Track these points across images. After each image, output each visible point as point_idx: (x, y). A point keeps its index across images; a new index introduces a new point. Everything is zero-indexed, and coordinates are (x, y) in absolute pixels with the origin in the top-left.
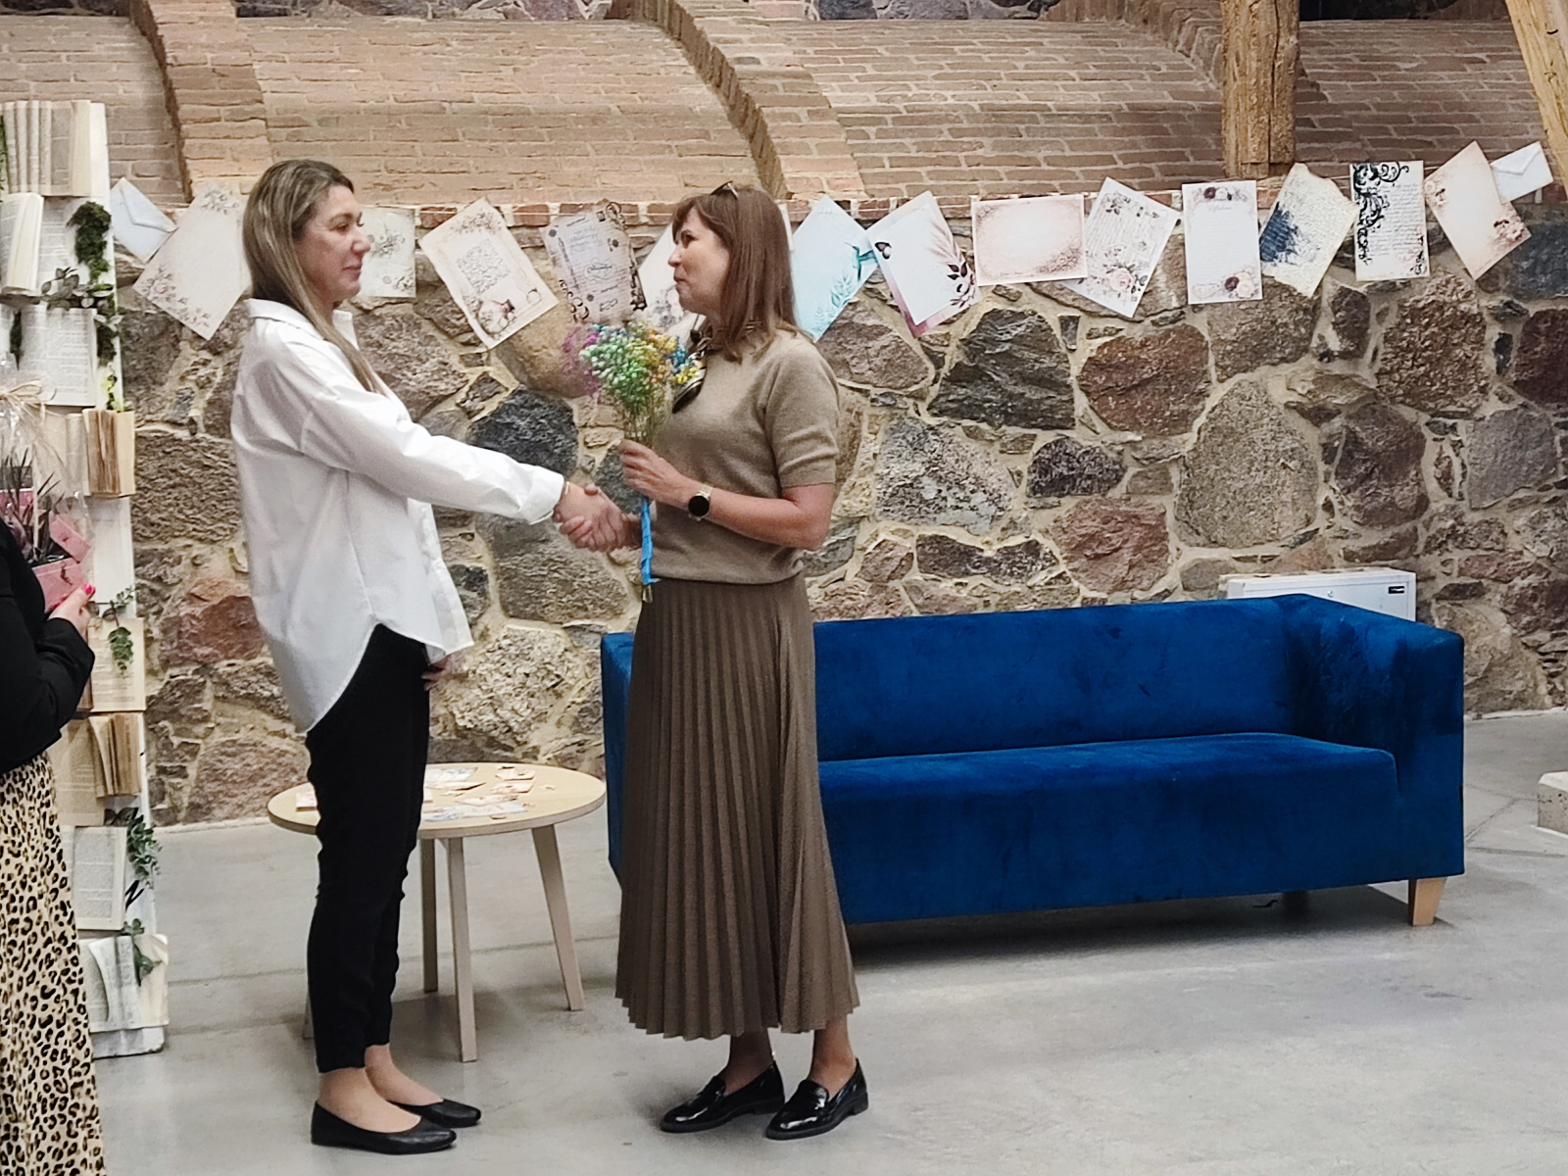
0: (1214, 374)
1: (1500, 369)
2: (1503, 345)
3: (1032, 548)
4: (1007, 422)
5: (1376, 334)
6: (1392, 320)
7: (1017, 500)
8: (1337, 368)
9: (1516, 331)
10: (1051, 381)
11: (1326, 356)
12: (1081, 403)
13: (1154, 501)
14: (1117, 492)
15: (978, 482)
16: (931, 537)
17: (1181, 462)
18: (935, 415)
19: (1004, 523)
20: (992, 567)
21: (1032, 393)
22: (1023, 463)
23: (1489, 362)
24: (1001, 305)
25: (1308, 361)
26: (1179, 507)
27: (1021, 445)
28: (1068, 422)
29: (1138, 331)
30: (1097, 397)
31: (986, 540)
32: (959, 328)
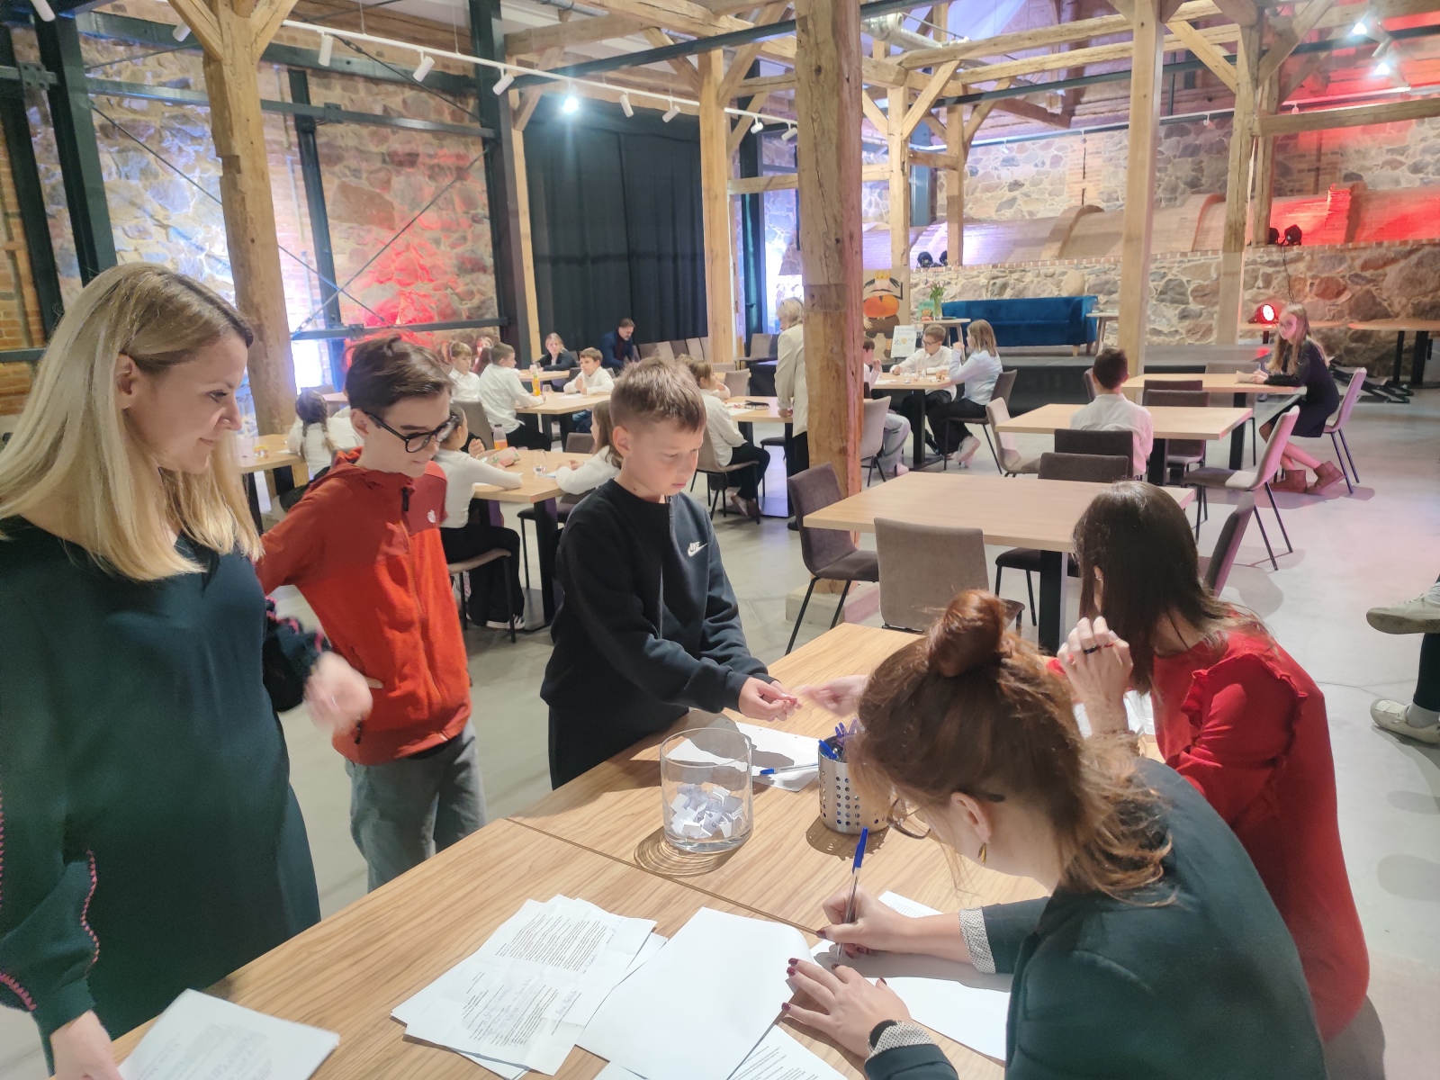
1: (1310, 291)
2: (1312, 284)
3: (1177, 331)
4: (1173, 304)
5: (1275, 283)
6: (1279, 280)
7: (1175, 320)
8: (1262, 291)
9: (1317, 282)
10: (1183, 294)
11: (1259, 288)
12: (1191, 299)
13: (1210, 322)
14: (1201, 319)
15: (1164, 317)
18: (1157, 302)
20: (1166, 335)
21: (1178, 297)
22: (1177, 312)
23: (1307, 289)
24: (1172, 277)
25: (1255, 290)
27: (1176, 308)
28: (1188, 303)
29: (1206, 283)
30: (1195, 298)
31: (1166, 329)
32: (1163, 282)
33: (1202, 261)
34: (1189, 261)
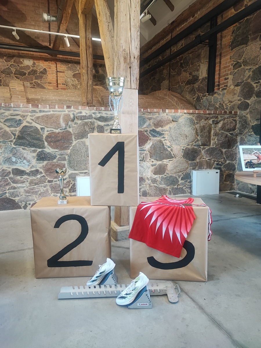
0: (74, 139)
3: (37, 171)
4: (31, 147)
7: (34, 162)
10: (40, 139)
12: (46, 143)
13: (63, 162)
14: (55, 161)
15: (25, 158)
16: (15, 169)
17: (67, 155)
18: (15, 145)
19: (31, 166)
20: (28, 174)
21: (35, 142)
22: (35, 154)
24: (28, 124)
26: (68, 164)
27: (34, 151)
29: (57, 131)
30: (49, 143)
31: (27, 169)
32: (19, 129)
33: (52, 113)
34: (40, 111)
